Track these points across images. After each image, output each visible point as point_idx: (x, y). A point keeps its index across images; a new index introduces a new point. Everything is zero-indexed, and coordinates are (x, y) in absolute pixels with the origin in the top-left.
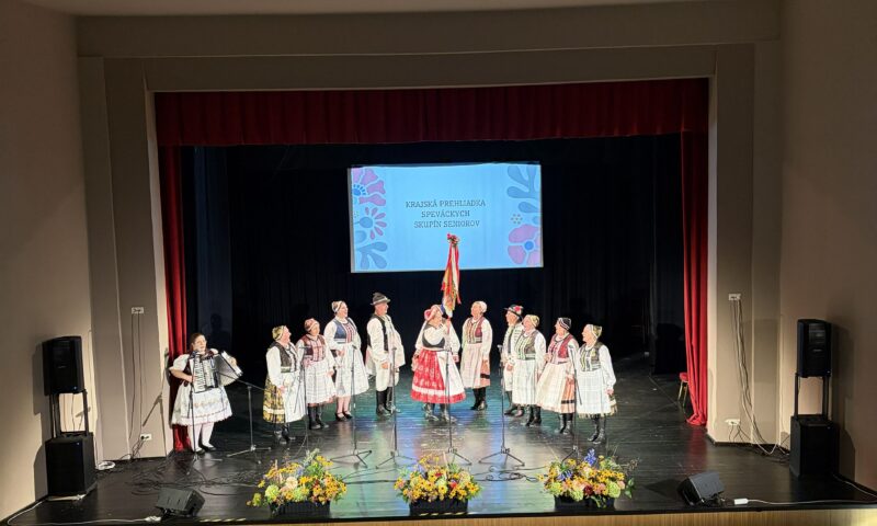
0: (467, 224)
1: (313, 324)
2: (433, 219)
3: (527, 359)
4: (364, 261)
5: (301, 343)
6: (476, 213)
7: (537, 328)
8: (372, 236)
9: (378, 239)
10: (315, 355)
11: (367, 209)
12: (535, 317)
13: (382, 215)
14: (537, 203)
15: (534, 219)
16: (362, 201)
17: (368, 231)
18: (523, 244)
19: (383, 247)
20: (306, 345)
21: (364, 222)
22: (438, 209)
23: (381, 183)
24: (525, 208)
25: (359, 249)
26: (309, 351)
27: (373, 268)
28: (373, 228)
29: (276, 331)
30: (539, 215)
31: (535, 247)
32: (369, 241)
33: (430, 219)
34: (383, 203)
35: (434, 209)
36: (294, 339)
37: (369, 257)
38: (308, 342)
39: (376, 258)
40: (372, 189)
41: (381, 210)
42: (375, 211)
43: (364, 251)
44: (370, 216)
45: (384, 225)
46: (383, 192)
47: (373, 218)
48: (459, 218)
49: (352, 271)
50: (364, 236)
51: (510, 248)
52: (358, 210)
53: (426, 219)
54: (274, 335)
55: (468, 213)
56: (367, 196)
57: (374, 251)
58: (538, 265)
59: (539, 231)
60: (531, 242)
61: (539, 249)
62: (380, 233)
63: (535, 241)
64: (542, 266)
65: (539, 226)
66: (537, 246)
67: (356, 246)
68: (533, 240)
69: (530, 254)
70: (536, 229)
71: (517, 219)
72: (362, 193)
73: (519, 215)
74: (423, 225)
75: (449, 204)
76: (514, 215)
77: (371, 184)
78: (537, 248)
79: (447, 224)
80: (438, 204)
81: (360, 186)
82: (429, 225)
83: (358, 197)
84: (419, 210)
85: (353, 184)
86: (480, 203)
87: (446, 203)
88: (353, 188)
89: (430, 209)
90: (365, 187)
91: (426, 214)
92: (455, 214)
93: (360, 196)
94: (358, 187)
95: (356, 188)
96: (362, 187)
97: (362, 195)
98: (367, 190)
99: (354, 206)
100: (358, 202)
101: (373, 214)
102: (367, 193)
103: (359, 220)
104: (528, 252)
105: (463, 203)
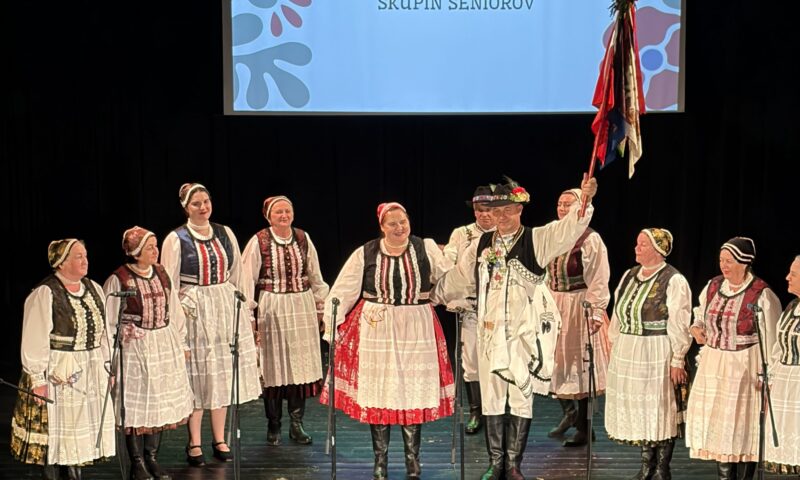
0: (505, 3)
1: (140, 237)
3: (646, 333)
4: (258, 89)
5: (114, 281)
7: (668, 260)
8: (277, 29)
9: (291, 34)
10: (148, 314)
12: (660, 232)
17: (265, 16)
19: (300, 54)
20: (124, 288)
25: (242, 59)
26: (132, 306)
27: (277, 104)
28: (277, 9)
29: (56, 247)
31: (665, 65)
32: (267, 40)
36: (98, 272)
37: (267, 76)
38: (131, 283)
43: (258, 62)
49: (226, 112)
50: (255, 26)
54: (51, 255)
57: (277, 62)
58: (674, 108)
59: (678, 26)
60: (658, 53)
61: (676, 69)
62: (296, 21)
63: (667, 48)
64: (683, 110)
65: (678, 12)
66: (671, 62)
67: (237, 50)
68: (661, 48)
69: (654, 79)
70: (671, 19)
74: (398, 3)
78: (672, 66)
79: (459, 2)
82: (413, 6)
104: (649, 74)
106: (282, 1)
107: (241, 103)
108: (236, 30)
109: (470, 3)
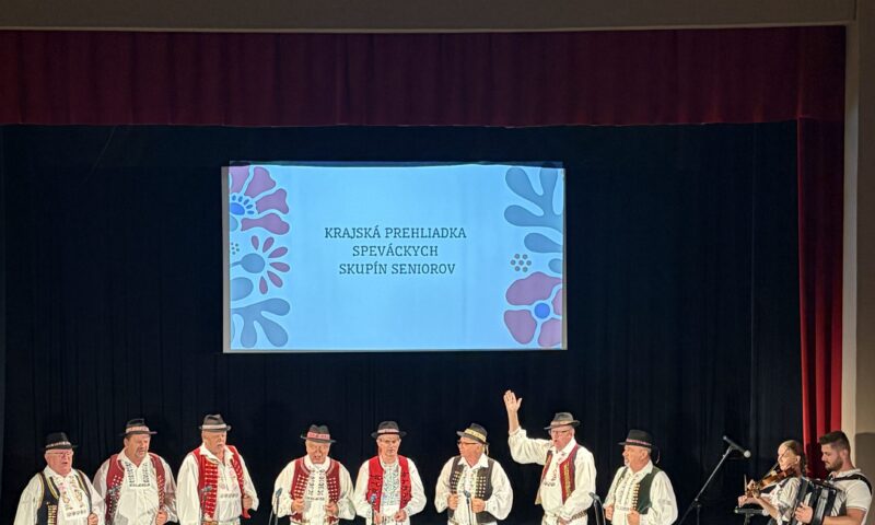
0: (433, 269)
2: (372, 260)
4: (249, 333)
6: (448, 250)
8: (264, 289)
9: (274, 292)
11: (255, 241)
13: (282, 251)
14: (558, 237)
15: (552, 265)
16: (247, 224)
17: (255, 279)
18: (532, 308)
19: (281, 307)
21: (251, 263)
22: (382, 242)
23: (282, 193)
24: (537, 244)
25: (238, 311)
27: (263, 345)
28: (264, 274)
30: (560, 256)
31: (552, 315)
32: (256, 297)
33: (367, 259)
34: (283, 228)
35: (375, 242)
37: (256, 325)
39: (266, 324)
40: (261, 206)
41: (279, 241)
42: (269, 242)
43: (248, 313)
44: (259, 251)
45: (284, 268)
46: (285, 211)
47: (265, 256)
48: (420, 260)
49: (225, 350)
50: (247, 287)
51: (507, 314)
52: (238, 242)
53: (360, 260)
55: (434, 251)
56: (256, 216)
57: (264, 313)
58: (559, 346)
59: (561, 286)
60: (546, 306)
61: (561, 318)
62: (278, 282)
63: (554, 302)
64: (566, 348)
65: (561, 276)
66: (556, 312)
67: (233, 305)
68: (548, 302)
69: (544, 324)
70: (555, 281)
71: (521, 263)
72: (246, 210)
73: (525, 257)
74: (354, 269)
75: (401, 234)
76: (517, 256)
77: (262, 195)
78: (559, 316)
79: (398, 268)
80: (383, 233)
81: (245, 198)
82: (365, 271)
83: (239, 218)
84: (348, 243)
85: (231, 196)
86: (457, 233)
87: (396, 232)
88: (231, 201)
89: (368, 242)
90: (252, 201)
91: (360, 250)
92: (411, 251)
93: (242, 217)
94: (240, 199)
95: (237, 201)
96: (247, 201)
97: (246, 215)
98: (255, 205)
99: (231, 233)
100: (240, 226)
101: (265, 249)
102: (256, 212)
103: (240, 259)
104: (540, 322)
105: (426, 233)
106: (268, 268)
107: (235, 341)
108: (233, 289)
109: (407, 268)
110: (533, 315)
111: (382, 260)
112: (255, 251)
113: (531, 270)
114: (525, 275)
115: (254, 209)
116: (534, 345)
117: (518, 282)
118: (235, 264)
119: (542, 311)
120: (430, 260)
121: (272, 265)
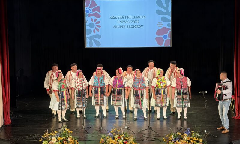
0: (138, 26)
2: (122, 24)
4: (91, 43)
8: (94, 32)
9: (97, 33)
11: (92, 20)
13: (99, 22)
14: (170, 18)
15: (168, 25)
16: (90, 15)
17: (92, 29)
18: (163, 36)
19: (99, 36)
21: (91, 25)
22: (124, 19)
23: (99, 7)
24: (164, 19)
25: (88, 38)
27: (94, 46)
28: (94, 28)
30: (170, 23)
31: (168, 38)
32: (93, 34)
33: (120, 24)
34: (99, 16)
37: (93, 41)
39: (96, 41)
40: (94, 10)
41: (98, 20)
42: (96, 20)
43: (91, 38)
44: (93, 22)
45: (100, 26)
46: (100, 11)
47: (95, 23)
48: (134, 24)
49: (85, 48)
50: (90, 31)
51: (157, 38)
52: (88, 20)
53: (119, 24)
55: (138, 22)
56: (92, 13)
57: (94, 38)
58: (170, 46)
59: (170, 30)
60: (166, 36)
61: (170, 39)
62: (98, 30)
63: (168, 35)
64: (171, 46)
65: (170, 28)
66: (169, 37)
67: (87, 36)
68: (167, 35)
69: (166, 40)
70: (169, 29)
71: (160, 25)
72: (90, 12)
73: (161, 23)
74: (117, 27)
75: (129, 18)
76: (159, 23)
77: (94, 8)
78: (169, 38)
79: (129, 26)
80: (124, 17)
81: (89, 9)
82: (120, 27)
83: (88, 14)
84: (116, 20)
85: (86, 8)
86: (143, 17)
87: (128, 17)
88: (86, 9)
89: (121, 20)
90: (91, 9)
91: (119, 22)
92: (132, 22)
93: (89, 13)
94: (88, 9)
95: (87, 9)
96: (90, 9)
97: (90, 13)
98: (92, 10)
99: (86, 18)
100: (88, 16)
101: (95, 22)
102: (92, 12)
103: (88, 24)
104: (165, 40)
105: (136, 17)
106: (95, 26)
107: (88, 46)
108: (87, 32)
109: (131, 26)
110: (163, 38)
111: (124, 24)
112: (92, 22)
113: (163, 26)
114: (161, 28)
115: (92, 11)
116: (163, 46)
117: (159, 30)
118: (87, 26)
119: (165, 37)
120: (137, 24)
121: (96, 26)
